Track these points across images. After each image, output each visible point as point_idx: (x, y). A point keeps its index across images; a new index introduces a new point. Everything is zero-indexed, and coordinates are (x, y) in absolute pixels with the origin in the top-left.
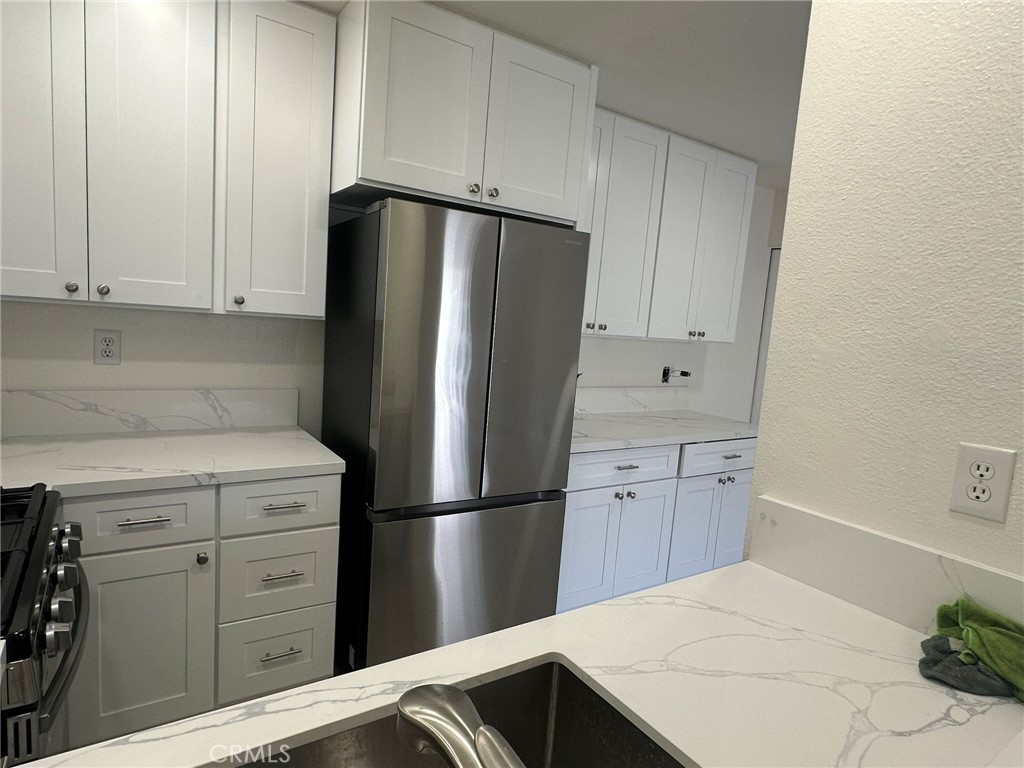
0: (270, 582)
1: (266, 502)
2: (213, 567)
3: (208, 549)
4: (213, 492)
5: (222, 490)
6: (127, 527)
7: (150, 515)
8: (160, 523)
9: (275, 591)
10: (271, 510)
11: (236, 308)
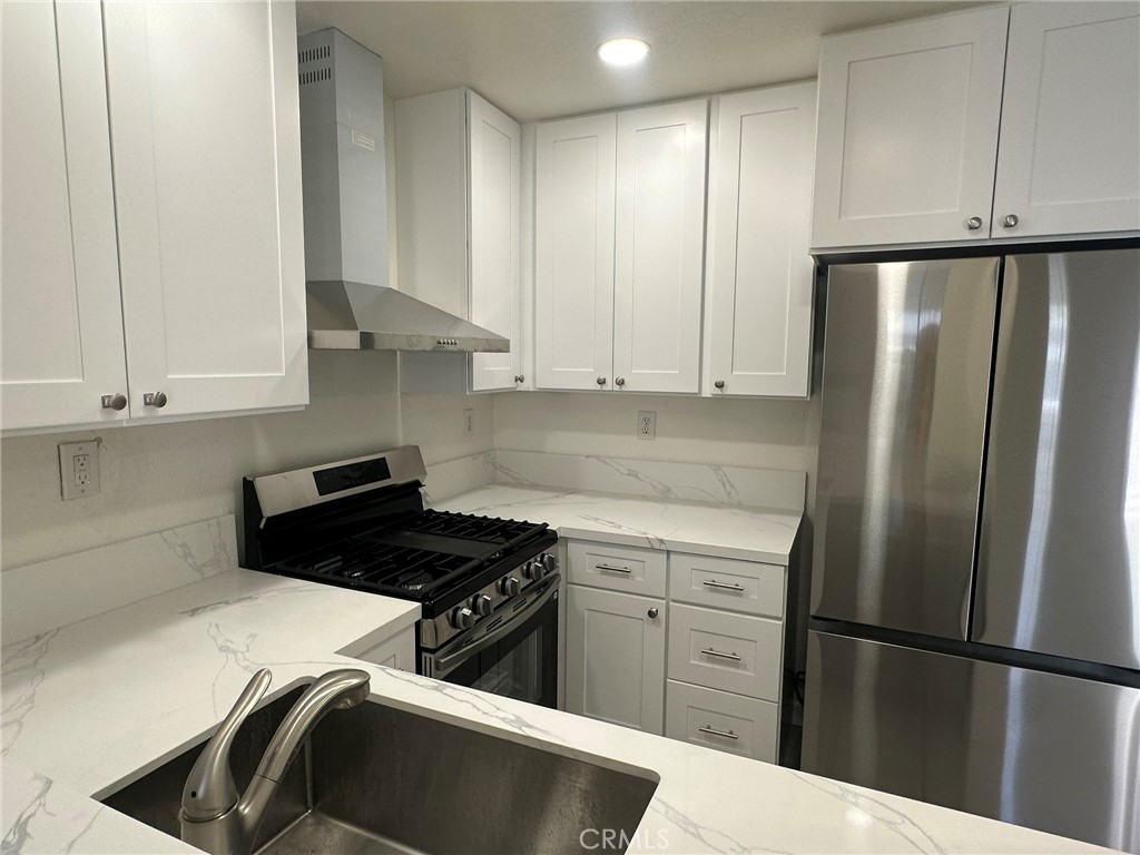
0: (711, 655)
1: (710, 578)
2: (664, 624)
3: (659, 606)
4: (665, 556)
5: (672, 556)
6: (605, 569)
7: (620, 565)
8: (625, 573)
9: (717, 667)
10: (713, 587)
11: (718, 391)
